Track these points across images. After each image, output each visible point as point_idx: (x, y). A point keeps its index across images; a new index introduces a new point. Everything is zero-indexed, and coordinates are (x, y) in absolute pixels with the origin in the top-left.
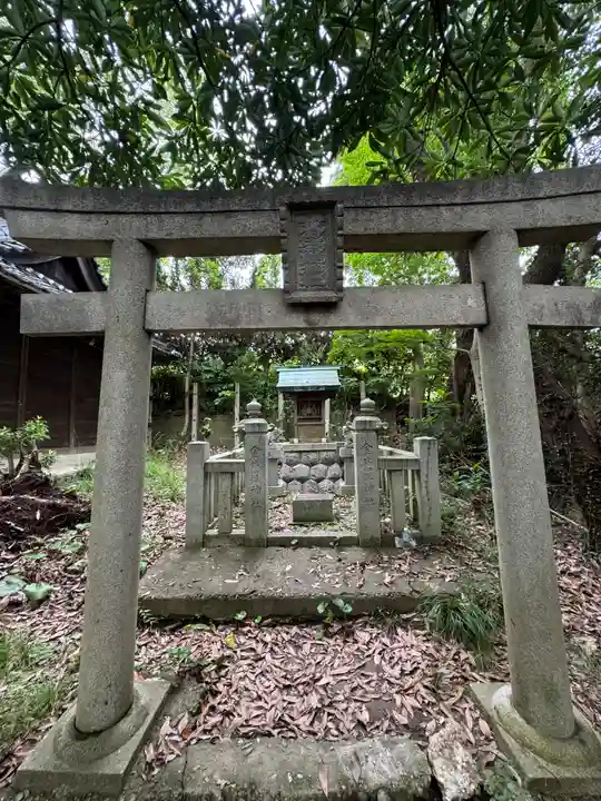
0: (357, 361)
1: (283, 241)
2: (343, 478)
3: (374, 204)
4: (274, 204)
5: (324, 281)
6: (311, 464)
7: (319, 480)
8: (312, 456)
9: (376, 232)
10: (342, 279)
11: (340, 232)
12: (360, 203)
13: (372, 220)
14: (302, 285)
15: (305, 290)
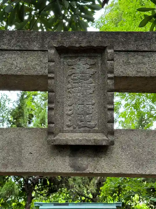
0: (137, 196)
1: (49, 81)
3: (146, 49)
4: (43, 46)
5: (92, 123)
9: (148, 74)
10: (112, 121)
11: (110, 75)
12: (131, 47)
13: (145, 64)
14: (69, 126)
15: (72, 132)
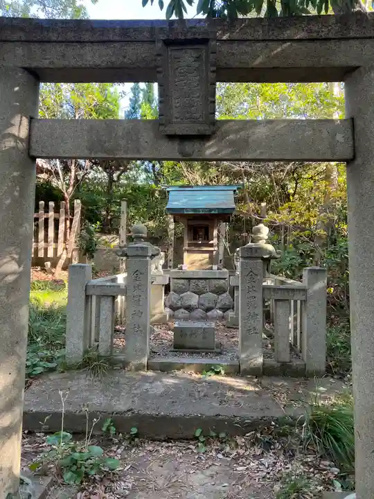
2: (233, 308)
5: (198, 115)
6: (199, 293)
7: (208, 310)
8: (201, 283)
9: (249, 65)
10: (214, 112)
13: (248, 54)
14: (177, 118)
15: (180, 123)
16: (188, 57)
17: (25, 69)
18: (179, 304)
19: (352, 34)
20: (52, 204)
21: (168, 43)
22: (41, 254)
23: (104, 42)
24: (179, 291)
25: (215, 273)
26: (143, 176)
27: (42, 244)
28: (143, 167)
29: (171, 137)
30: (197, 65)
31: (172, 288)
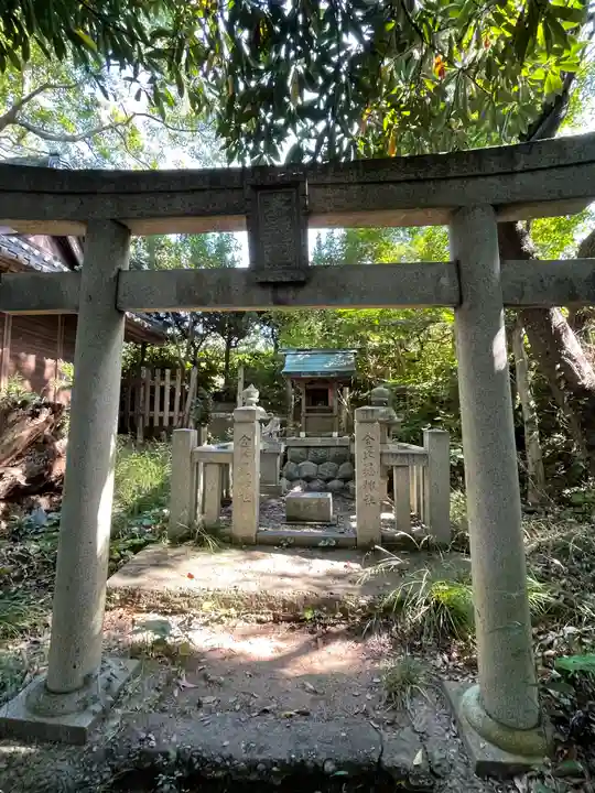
3: (344, 181)
5: (290, 260)
6: (319, 462)
7: (328, 480)
8: (320, 452)
14: (268, 265)
16: (277, 201)
17: (113, 220)
18: (297, 475)
19: (452, 173)
20: (168, 371)
21: (256, 188)
22: (156, 423)
23: (193, 191)
24: (297, 461)
25: (335, 441)
26: (263, 341)
27: (157, 413)
28: (262, 332)
29: (264, 285)
30: (287, 208)
31: (289, 458)
